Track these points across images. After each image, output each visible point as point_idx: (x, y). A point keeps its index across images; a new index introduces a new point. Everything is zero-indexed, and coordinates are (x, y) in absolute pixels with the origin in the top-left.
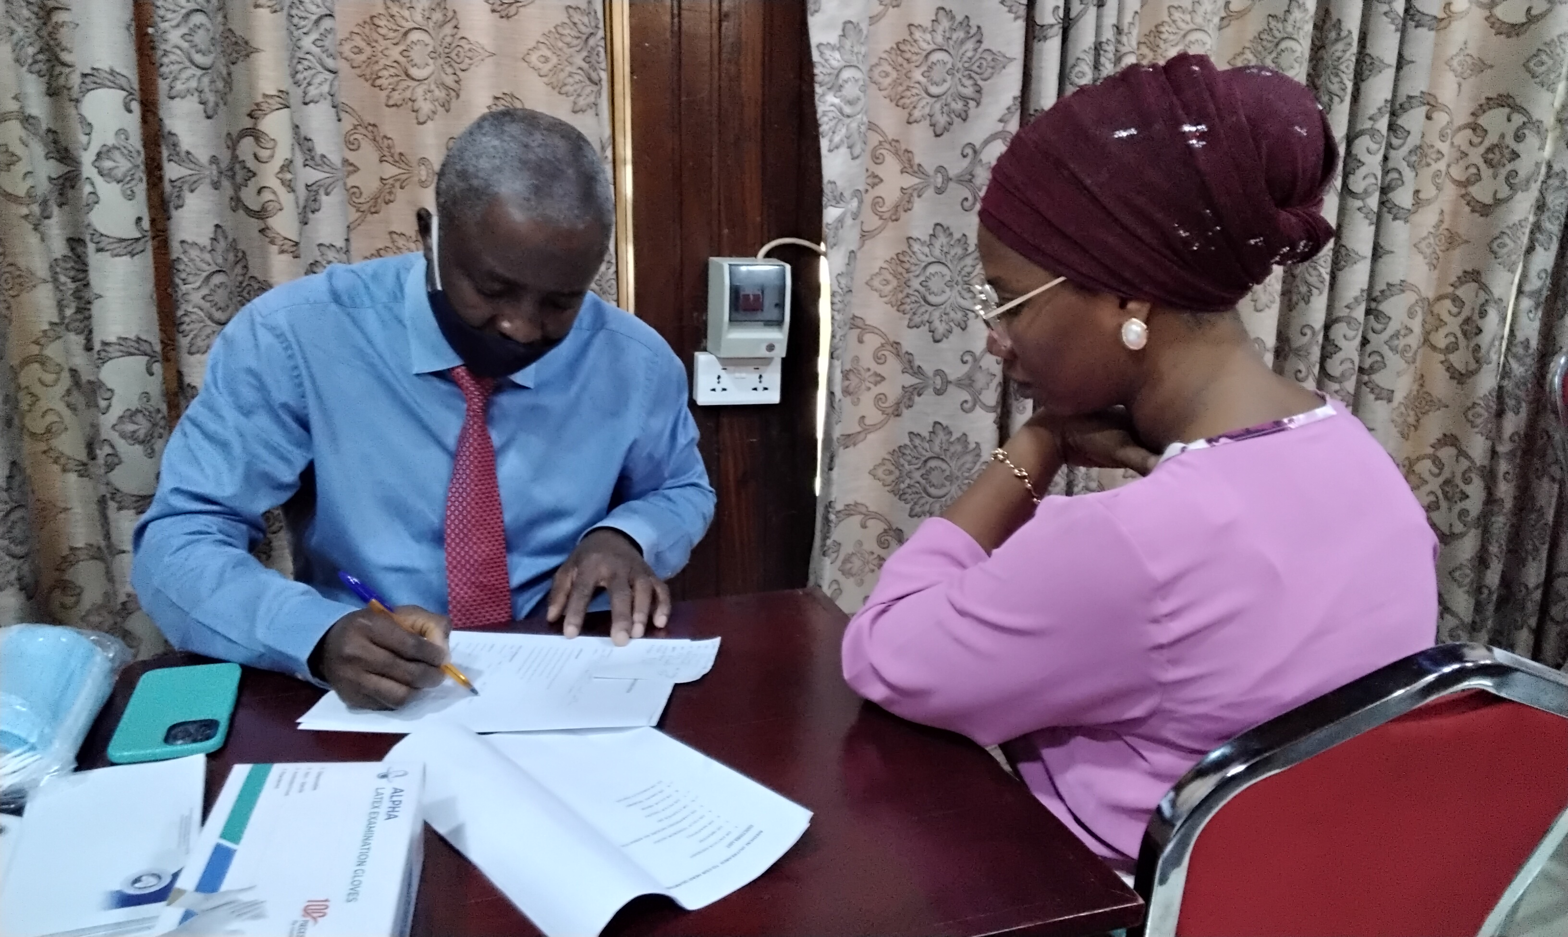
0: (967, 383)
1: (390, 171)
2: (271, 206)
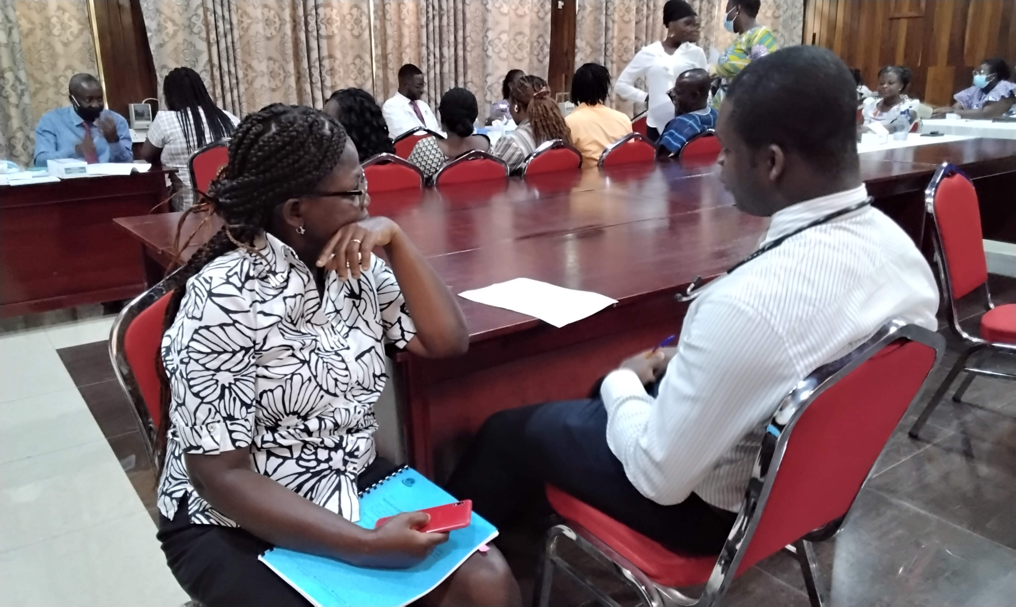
1: (38, 86)
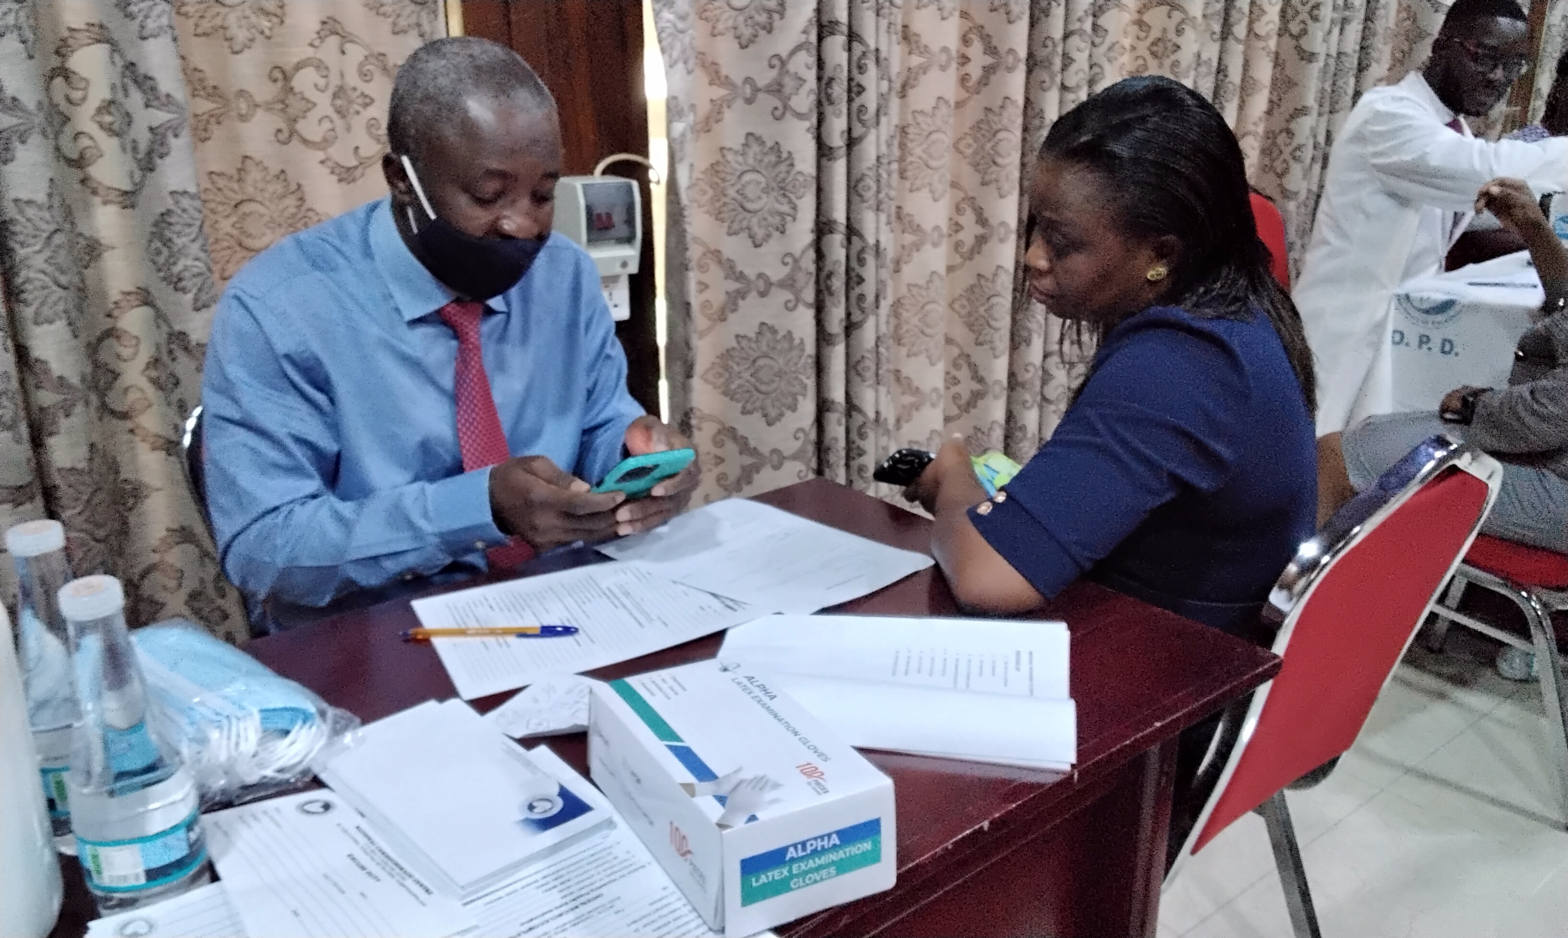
0: (788, 283)
2: (88, 154)
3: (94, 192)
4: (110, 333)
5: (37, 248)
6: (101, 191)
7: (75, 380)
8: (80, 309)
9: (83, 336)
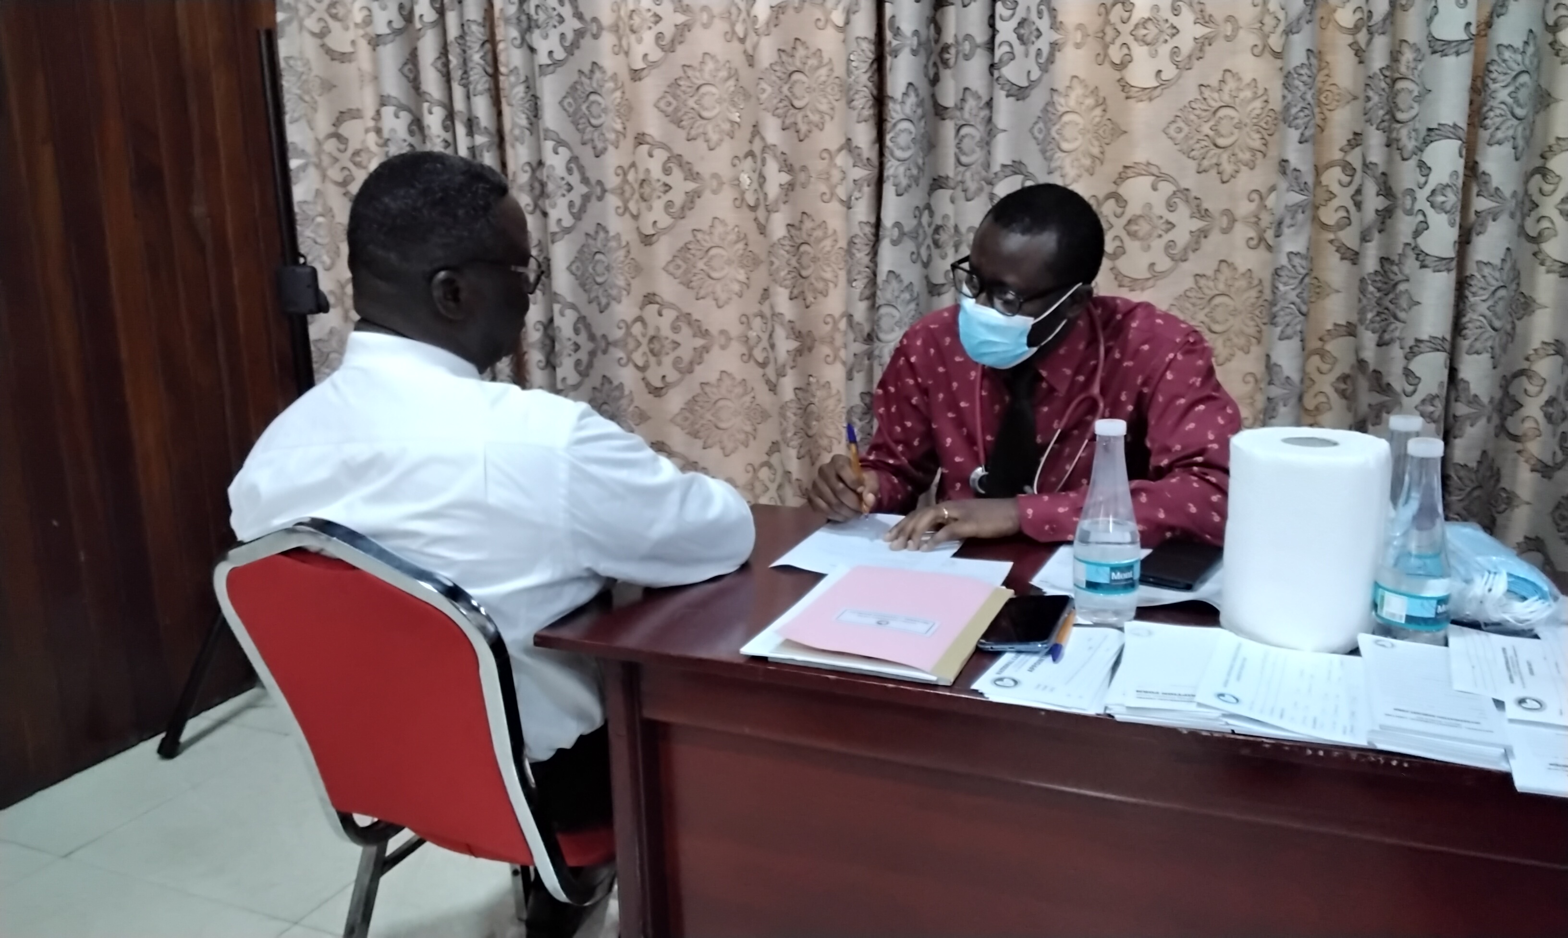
2: (1546, 232)
3: (1542, 264)
4: (1522, 373)
5: (1484, 298)
6: (1548, 263)
7: (1485, 400)
8: (1504, 349)
9: (1500, 369)
